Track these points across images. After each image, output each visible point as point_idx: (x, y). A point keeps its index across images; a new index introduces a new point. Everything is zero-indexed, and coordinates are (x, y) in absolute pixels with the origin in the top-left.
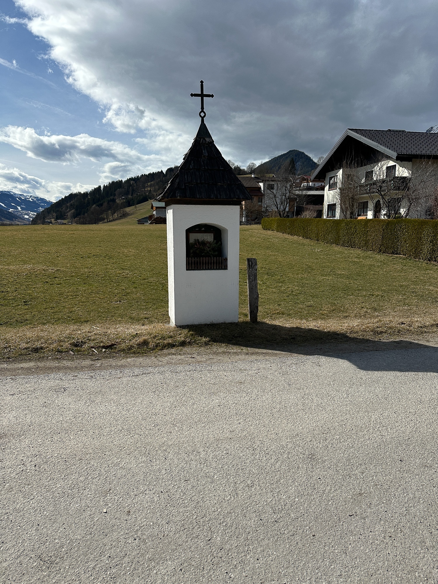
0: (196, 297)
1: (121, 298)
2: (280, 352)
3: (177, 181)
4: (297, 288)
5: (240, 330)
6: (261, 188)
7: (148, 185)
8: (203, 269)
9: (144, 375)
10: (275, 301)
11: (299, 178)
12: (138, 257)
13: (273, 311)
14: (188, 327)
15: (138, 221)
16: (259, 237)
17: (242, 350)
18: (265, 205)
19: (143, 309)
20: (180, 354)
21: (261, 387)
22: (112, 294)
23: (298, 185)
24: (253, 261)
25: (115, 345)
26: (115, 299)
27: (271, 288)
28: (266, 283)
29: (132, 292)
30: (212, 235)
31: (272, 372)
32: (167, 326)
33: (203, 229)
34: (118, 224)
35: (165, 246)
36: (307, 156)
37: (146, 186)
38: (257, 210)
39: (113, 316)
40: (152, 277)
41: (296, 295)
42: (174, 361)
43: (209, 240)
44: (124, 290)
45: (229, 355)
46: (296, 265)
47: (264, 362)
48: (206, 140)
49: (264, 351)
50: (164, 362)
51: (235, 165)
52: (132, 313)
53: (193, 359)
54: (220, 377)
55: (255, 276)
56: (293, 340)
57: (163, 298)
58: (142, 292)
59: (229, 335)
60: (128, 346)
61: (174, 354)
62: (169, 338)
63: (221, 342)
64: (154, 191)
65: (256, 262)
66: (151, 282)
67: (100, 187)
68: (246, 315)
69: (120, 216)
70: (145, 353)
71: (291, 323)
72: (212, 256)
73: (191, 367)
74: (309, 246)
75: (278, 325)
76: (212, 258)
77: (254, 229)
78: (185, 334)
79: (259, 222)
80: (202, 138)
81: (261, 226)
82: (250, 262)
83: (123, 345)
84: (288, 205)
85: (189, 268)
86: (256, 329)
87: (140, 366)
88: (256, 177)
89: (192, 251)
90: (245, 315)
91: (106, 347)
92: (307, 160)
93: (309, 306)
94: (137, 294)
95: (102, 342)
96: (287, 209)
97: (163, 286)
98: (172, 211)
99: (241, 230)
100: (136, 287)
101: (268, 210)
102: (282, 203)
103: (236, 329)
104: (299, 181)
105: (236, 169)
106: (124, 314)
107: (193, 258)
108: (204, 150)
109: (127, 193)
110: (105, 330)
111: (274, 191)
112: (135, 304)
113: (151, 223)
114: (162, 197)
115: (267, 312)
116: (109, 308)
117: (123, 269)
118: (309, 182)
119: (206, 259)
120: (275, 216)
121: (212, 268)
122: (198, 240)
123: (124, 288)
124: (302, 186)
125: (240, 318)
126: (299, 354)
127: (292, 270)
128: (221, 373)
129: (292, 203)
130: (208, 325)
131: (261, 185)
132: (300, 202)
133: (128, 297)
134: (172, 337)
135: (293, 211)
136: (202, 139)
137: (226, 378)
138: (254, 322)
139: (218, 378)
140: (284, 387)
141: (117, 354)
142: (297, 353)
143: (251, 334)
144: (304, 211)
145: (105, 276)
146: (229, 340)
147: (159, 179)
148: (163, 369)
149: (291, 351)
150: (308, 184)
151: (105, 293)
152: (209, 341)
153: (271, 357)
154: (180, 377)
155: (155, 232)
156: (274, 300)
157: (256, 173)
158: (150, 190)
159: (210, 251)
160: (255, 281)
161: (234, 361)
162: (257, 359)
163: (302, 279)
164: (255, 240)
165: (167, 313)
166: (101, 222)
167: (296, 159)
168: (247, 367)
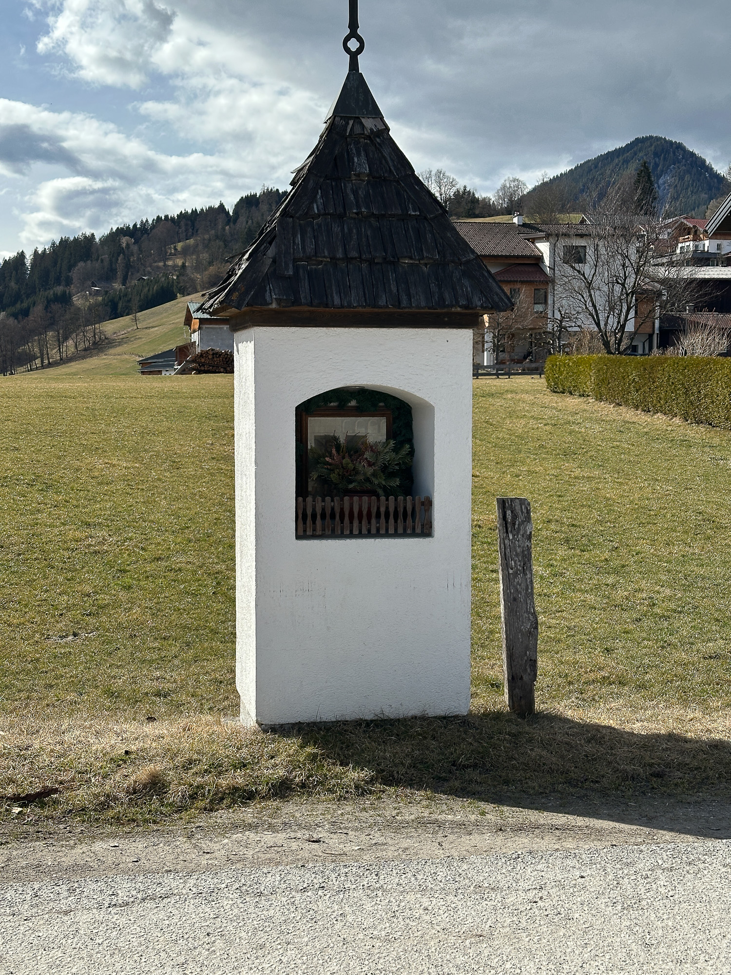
0: (328, 628)
1: (78, 623)
2: (612, 824)
3: (271, 252)
4: (668, 592)
5: (475, 744)
6: (540, 259)
7: (175, 249)
8: (351, 536)
9: (149, 904)
10: (595, 637)
11: (667, 226)
12: (137, 484)
13: (586, 673)
14: (299, 731)
15: (140, 363)
16: (537, 419)
17: (483, 813)
18: (556, 312)
19: (151, 662)
20: (271, 828)
21: (551, 952)
22: (49, 610)
23: (665, 250)
24: (518, 508)
25: (56, 791)
26: (59, 626)
27: (580, 590)
28: (561, 574)
29: (116, 604)
30: (382, 422)
31: (585, 896)
32: (228, 723)
33: (353, 403)
34: (75, 374)
35: (227, 448)
36: (692, 154)
37: (171, 254)
38: (531, 329)
39: (51, 686)
40: (184, 552)
41: (667, 618)
42: (250, 853)
43: (371, 440)
44: (88, 595)
45: (437, 832)
46: (663, 512)
47: (559, 862)
48: (363, 126)
49: (560, 819)
50: (216, 854)
51: (458, 186)
52: (115, 677)
53: (315, 845)
54: (408, 913)
55: (526, 558)
56: (660, 780)
57: (217, 623)
58: (150, 605)
59: (439, 761)
60: (96, 796)
61: (251, 827)
62: (235, 768)
63: (411, 786)
64: (197, 268)
65: (528, 512)
66: (180, 570)
67: (22, 256)
68: (495, 686)
69: (85, 350)
70: (155, 822)
71: (648, 720)
72: (380, 492)
73: (309, 877)
74: (707, 449)
75: (605, 727)
76: (383, 498)
77: (522, 391)
78: (289, 756)
79: (536, 369)
80: (351, 118)
81: (543, 381)
82: (509, 513)
83: (81, 795)
84: (632, 314)
85: (305, 531)
86: (530, 740)
87: (137, 869)
88: (524, 225)
89: (314, 475)
90: (492, 685)
91: (23, 798)
92: (695, 170)
93: (711, 657)
94: (130, 609)
95: (11, 781)
96: (630, 327)
97: (219, 583)
98: (251, 346)
99: (478, 395)
100: (130, 587)
101: (565, 328)
102: (612, 309)
103: (464, 739)
104: (666, 237)
105: (462, 197)
106: (88, 680)
107: (320, 499)
108: (359, 155)
109: (108, 276)
110: (24, 740)
111: (587, 269)
112: (125, 646)
113: (183, 372)
114: (221, 303)
115: (566, 675)
116: (37, 660)
117: (88, 525)
118: (701, 240)
119: (360, 500)
120: (591, 350)
121: (383, 532)
122: (335, 439)
123: (88, 589)
124: (678, 251)
125: (474, 695)
126: (680, 832)
127: (649, 530)
128: (411, 897)
129: (645, 308)
130: (368, 723)
131: (544, 248)
132: (673, 305)
133: (104, 618)
134: (245, 766)
135: (649, 330)
136: (351, 122)
137: (427, 918)
138: (522, 715)
139: (400, 919)
140: (629, 955)
141: (60, 823)
142: (671, 830)
143: (512, 758)
144: (684, 332)
145: (31, 548)
146: (440, 778)
147: (213, 232)
148: (210, 882)
149: (650, 821)
150: (697, 246)
151: (26, 606)
152: (372, 781)
153: (581, 844)
154: (271, 913)
155: (197, 401)
156: (589, 634)
157: (526, 210)
158: (184, 266)
159: (374, 475)
160: (525, 574)
161: (455, 854)
162: (535, 847)
163: (685, 559)
164: (525, 426)
165: (229, 676)
166: (22, 369)
167: (656, 165)
168: (499, 878)
